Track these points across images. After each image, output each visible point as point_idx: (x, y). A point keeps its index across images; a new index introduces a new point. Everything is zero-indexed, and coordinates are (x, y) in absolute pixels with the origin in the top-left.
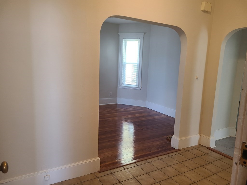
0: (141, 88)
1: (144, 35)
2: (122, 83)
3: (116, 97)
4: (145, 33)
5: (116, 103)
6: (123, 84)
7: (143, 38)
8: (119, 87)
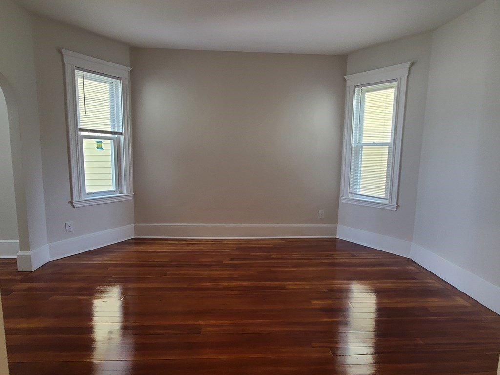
0: (399, 207)
1: (410, 68)
2: (351, 191)
3: (336, 222)
4: (412, 64)
5: (335, 237)
6: (351, 193)
7: (406, 77)
8: (342, 200)
